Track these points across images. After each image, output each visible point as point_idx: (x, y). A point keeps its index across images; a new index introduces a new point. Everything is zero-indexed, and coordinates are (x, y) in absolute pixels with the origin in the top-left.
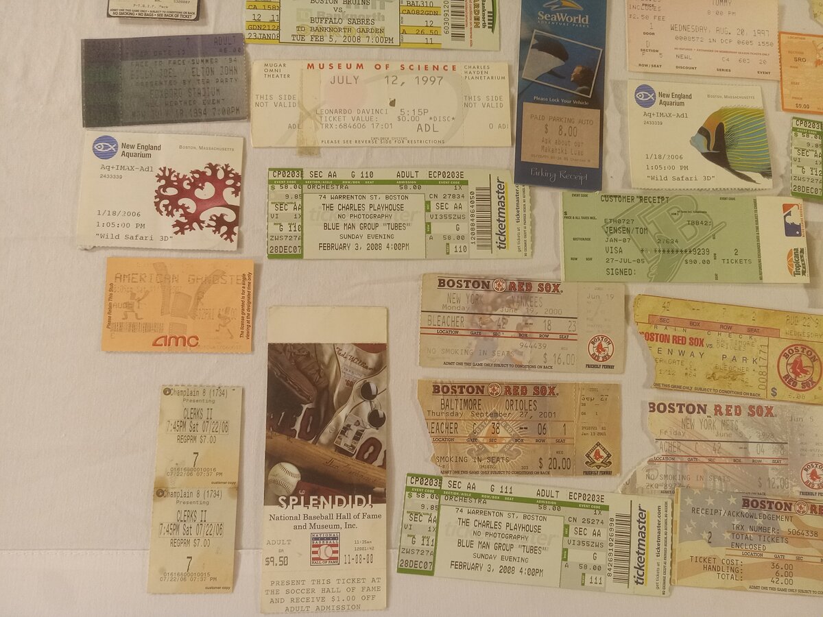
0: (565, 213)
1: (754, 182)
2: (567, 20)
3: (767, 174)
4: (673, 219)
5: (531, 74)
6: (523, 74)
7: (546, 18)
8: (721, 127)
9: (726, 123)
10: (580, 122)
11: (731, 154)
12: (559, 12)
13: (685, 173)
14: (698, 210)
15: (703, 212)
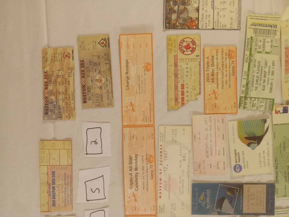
0: (284, 196)
1: (269, 126)
2: (209, 198)
3: (265, 121)
4: (284, 156)
5: (232, 211)
6: (232, 213)
7: (209, 206)
8: (246, 138)
9: (244, 136)
10: (249, 192)
11: (258, 134)
12: (206, 201)
13: (266, 152)
14: (280, 147)
15: (280, 145)
